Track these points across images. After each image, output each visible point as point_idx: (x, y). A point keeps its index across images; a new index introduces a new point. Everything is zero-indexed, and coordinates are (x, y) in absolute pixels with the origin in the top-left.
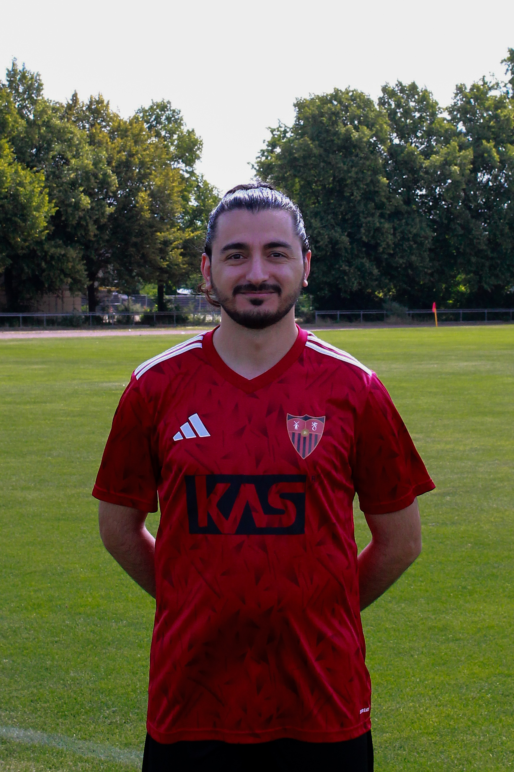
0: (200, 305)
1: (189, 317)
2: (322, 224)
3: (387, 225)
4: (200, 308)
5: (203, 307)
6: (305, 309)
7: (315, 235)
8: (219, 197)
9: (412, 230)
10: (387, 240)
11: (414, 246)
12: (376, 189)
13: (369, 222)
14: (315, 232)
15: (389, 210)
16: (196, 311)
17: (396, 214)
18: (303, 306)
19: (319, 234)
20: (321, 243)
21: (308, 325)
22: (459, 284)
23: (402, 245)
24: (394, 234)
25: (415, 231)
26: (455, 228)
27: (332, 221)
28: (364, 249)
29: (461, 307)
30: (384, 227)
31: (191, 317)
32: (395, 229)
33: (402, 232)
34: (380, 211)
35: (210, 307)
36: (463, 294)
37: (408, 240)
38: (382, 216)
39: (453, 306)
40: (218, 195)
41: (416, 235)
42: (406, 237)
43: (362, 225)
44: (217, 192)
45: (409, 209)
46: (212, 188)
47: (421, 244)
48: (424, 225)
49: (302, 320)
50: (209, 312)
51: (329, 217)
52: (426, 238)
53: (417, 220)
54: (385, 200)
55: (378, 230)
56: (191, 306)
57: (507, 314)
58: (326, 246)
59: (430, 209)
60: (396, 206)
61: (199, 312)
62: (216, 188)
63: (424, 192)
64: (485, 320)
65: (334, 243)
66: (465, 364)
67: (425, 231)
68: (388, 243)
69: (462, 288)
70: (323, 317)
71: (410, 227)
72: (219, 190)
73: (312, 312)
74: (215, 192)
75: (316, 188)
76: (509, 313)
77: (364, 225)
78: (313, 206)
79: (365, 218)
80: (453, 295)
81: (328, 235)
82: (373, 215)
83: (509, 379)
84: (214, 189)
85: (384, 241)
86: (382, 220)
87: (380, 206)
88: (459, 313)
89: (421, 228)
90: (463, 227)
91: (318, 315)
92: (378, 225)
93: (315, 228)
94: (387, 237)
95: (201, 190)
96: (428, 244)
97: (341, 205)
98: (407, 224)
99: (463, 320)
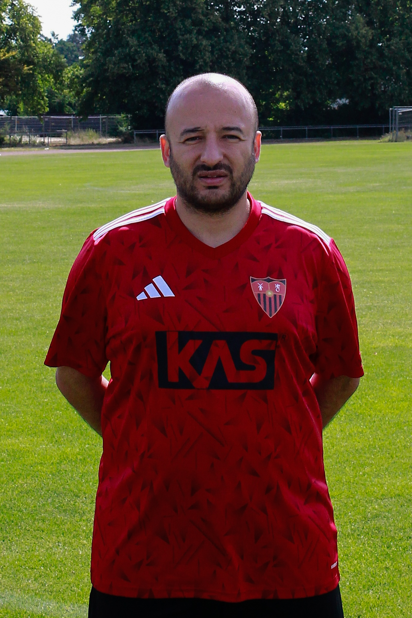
0: (16, 126)
1: (5, 138)
2: (139, 41)
3: (204, 42)
4: (16, 128)
5: (20, 127)
6: (123, 129)
7: (132, 54)
8: (34, 15)
9: (230, 47)
10: (205, 57)
11: (233, 64)
12: (193, 6)
13: (187, 39)
14: (133, 49)
15: (207, 27)
16: (12, 132)
17: (214, 31)
18: (122, 126)
19: (136, 52)
20: (139, 61)
21: (126, 145)
22: (278, 101)
23: (220, 63)
24: (212, 52)
25: (233, 48)
26: (275, 44)
27: (150, 38)
28: (181, 67)
29: (280, 125)
30: (201, 44)
31: (7, 138)
32: (213, 46)
33: (220, 50)
34: (197, 28)
35: (26, 129)
36: (282, 110)
37: (227, 57)
38: (199, 32)
39: (274, 123)
40: (33, 12)
41: (235, 52)
42: (225, 54)
43: (179, 42)
44: (32, 10)
45: (227, 26)
46: (27, 7)
47: (240, 61)
48: (243, 42)
49: (120, 140)
50: (25, 133)
51: (147, 35)
52: (245, 55)
53: (236, 37)
54: (202, 18)
55: (196, 47)
56: (7, 127)
57: (328, 131)
58: (144, 64)
59: (249, 25)
60: (213, 23)
61: (14, 133)
62: (30, 6)
63: (242, 8)
64: (305, 137)
65: (151, 61)
66: (286, 182)
67: (243, 48)
68: (205, 60)
69: (282, 105)
70: (141, 136)
71: (228, 44)
72: (33, 8)
73: (130, 131)
74: (29, 10)
75: (133, 5)
76: (330, 129)
77: (181, 42)
78: (130, 24)
79: (183, 35)
80: (272, 112)
81: (146, 53)
82: (190, 32)
83: (331, 196)
84: (28, 7)
85: (202, 58)
86: (200, 37)
87: (198, 23)
88: (280, 131)
89: (240, 45)
90: (282, 42)
91: (136, 134)
92: (195, 42)
93: (132, 47)
94: (205, 55)
95: (15, 8)
96: (246, 61)
97: (158, 23)
98: (226, 41)
99: (284, 137)
